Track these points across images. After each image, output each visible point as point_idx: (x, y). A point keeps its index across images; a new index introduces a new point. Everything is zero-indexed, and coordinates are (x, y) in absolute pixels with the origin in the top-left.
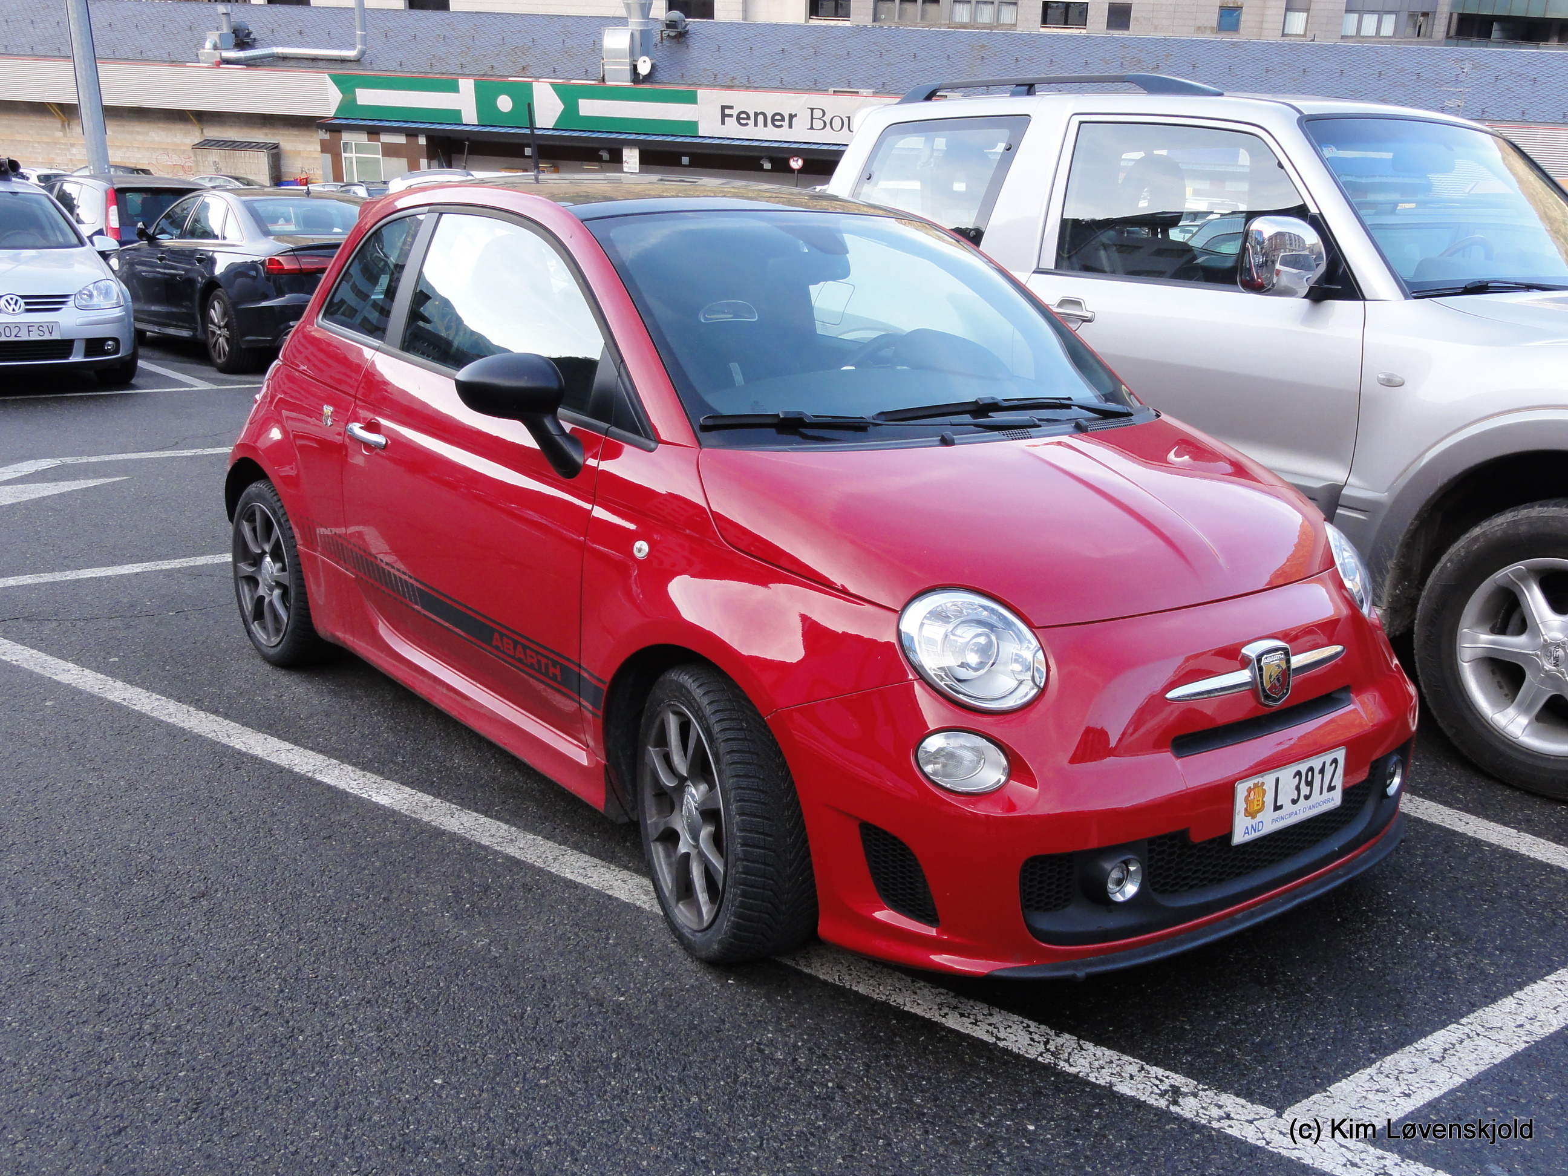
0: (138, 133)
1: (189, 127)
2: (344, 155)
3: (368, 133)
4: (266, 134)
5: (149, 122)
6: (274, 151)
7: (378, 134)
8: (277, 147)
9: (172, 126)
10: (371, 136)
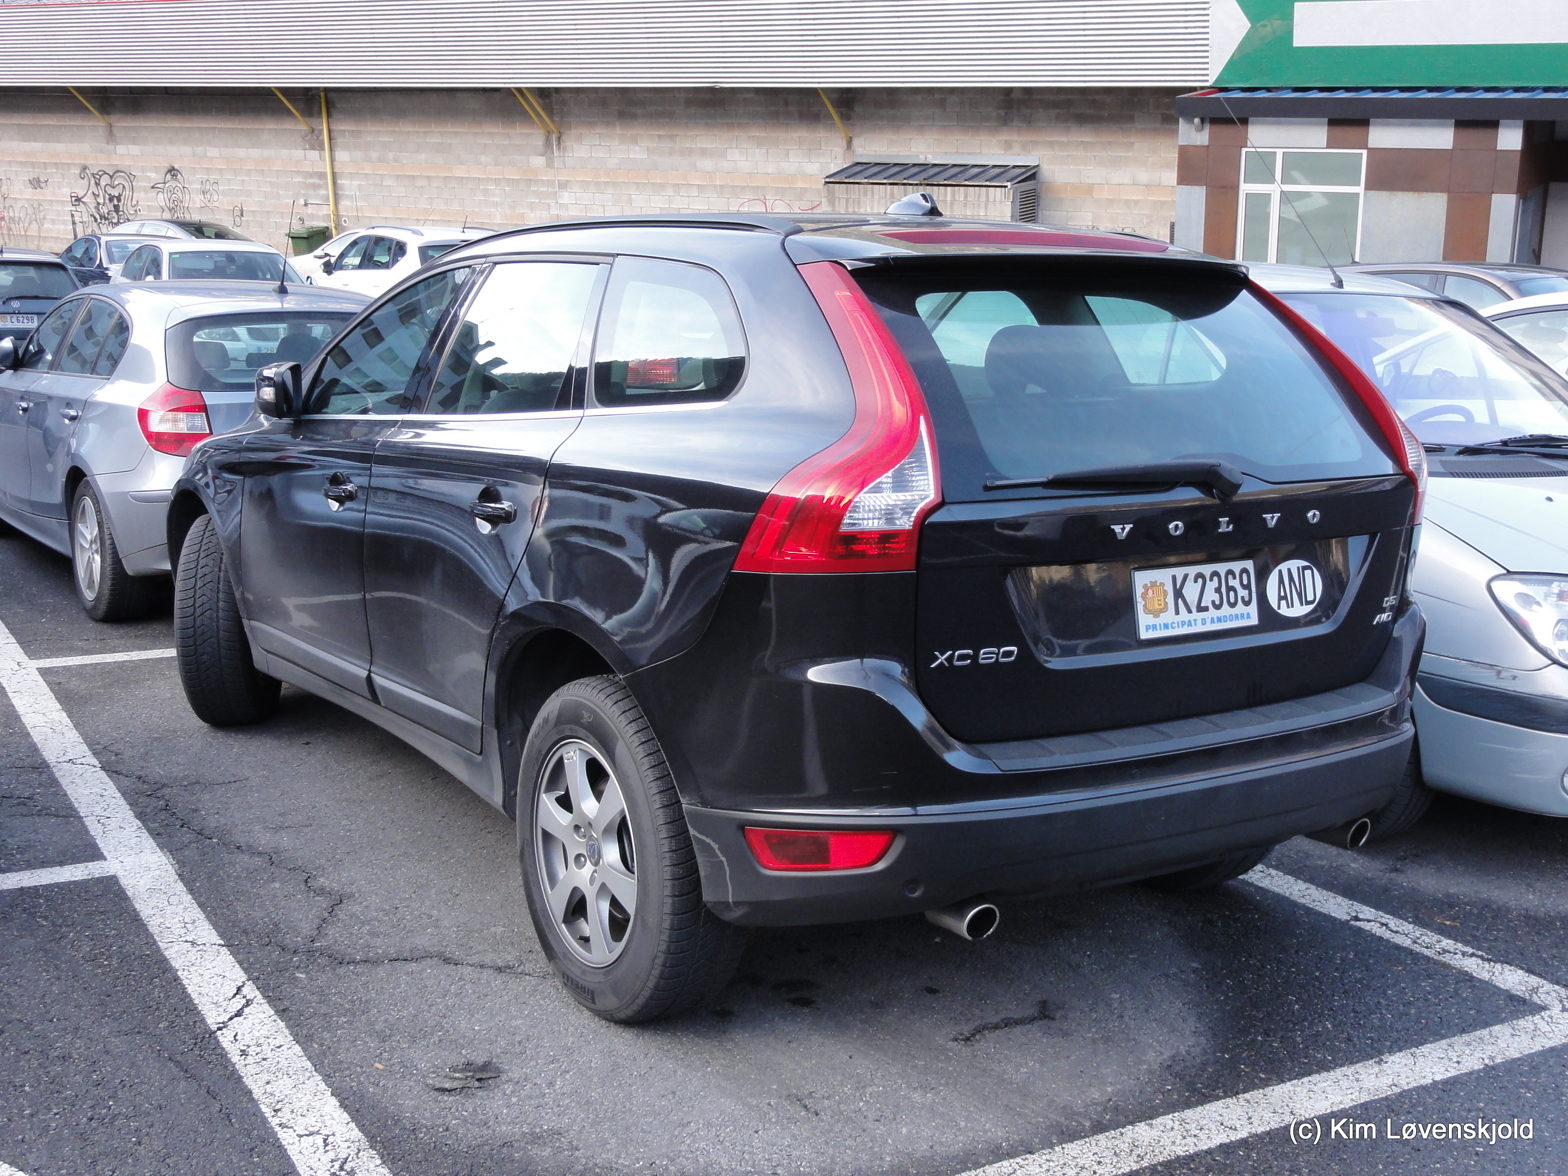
0: (704, 152)
1: (821, 134)
2: (1246, 188)
3: (1333, 123)
4: (1008, 146)
5: (730, 126)
6: (1028, 185)
7: (1364, 123)
8: (1033, 177)
9: (780, 134)
10: (1339, 131)
